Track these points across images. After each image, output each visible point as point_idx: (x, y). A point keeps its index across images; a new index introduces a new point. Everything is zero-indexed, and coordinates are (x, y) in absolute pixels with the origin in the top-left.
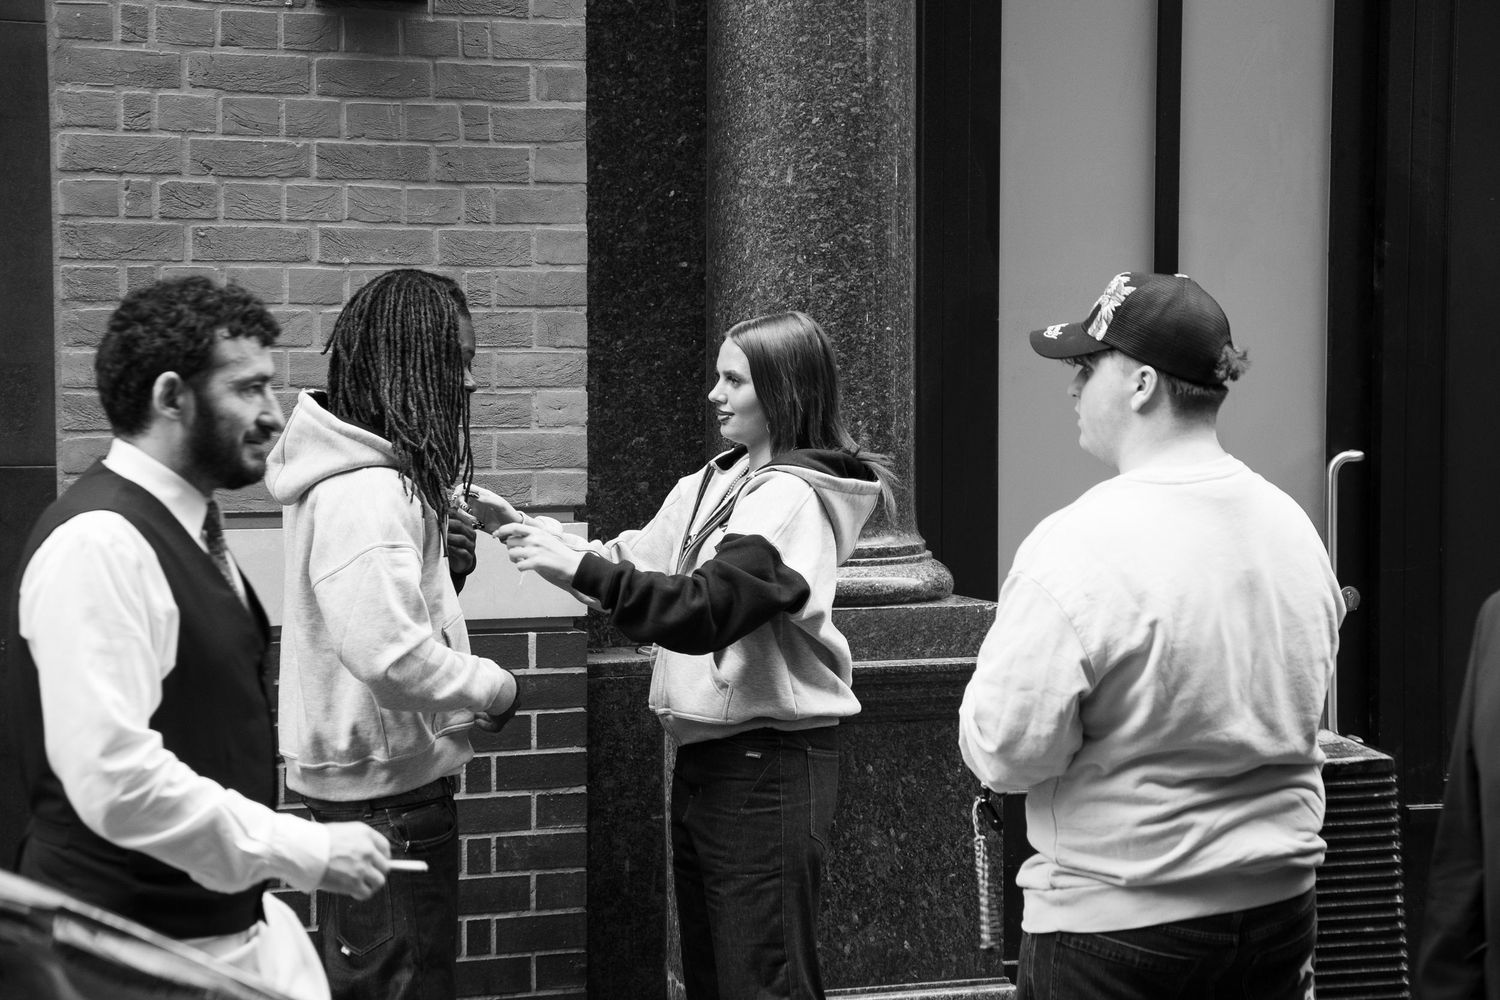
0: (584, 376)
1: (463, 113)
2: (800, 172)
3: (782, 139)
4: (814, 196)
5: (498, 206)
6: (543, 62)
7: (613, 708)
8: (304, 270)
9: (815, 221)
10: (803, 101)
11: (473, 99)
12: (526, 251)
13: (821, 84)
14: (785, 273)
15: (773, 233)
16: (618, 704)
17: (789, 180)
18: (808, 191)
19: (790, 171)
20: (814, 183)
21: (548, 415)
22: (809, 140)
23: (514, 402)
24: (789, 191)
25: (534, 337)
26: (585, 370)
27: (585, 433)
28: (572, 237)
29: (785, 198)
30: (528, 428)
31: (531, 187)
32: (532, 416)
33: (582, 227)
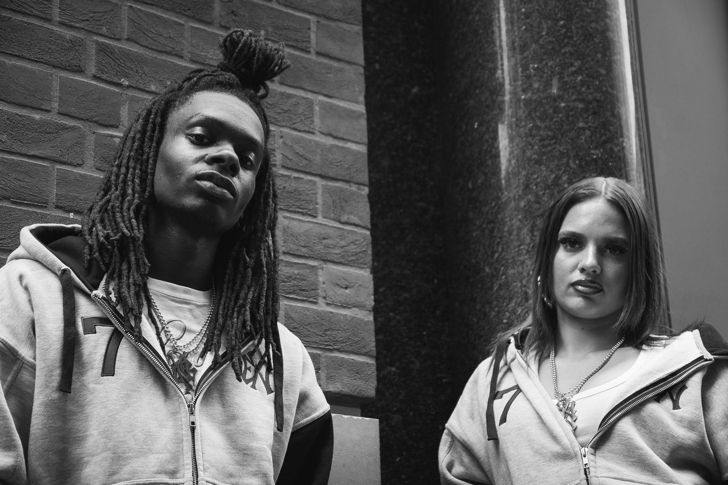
0: (369, 259)
2: (566, 83)
3: (545, 53)
4: (581, 106)
8: (77, 82)
9: (583, 129)
10: (563, 19)
12: (310, 118)
14: (558, 178)
15: (542, 140)
17: (555, 91)
18: (575, 100)
19: (555, 82)
20: (580, 93)
21: (335, 292)
22: (571, 54)
23: (301, 272)
24: (555, 101)
25: (319, 207)
26: (370, 252)
27: (371, 318)
28: (351, 115)
29: (551, 107)
30: (316, 303)
31: (313, 57)
32: (319, 291)
33: (361, 108)
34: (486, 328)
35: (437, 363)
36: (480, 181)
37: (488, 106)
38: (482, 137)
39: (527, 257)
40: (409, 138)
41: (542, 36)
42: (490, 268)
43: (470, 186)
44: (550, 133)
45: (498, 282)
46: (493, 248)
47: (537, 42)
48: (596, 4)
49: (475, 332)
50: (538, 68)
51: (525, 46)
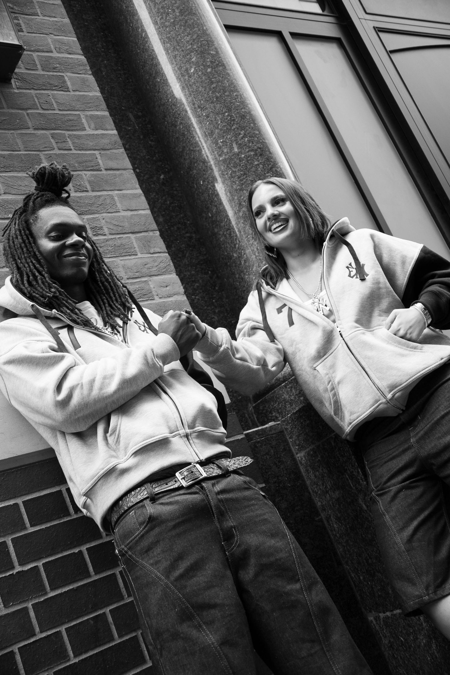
0: (172, 268)
1: (52, 137)
2: (240, 144)
3: (224, 133)
4: (252, 153)
5: (90, 182)
6: (86, 112)
7: (266, 458)
9: (258, 165)
10: (227, 112)
11: (55, 129)
12: (115, 204)
13: (232, 103)
15: (239, 178)
16: (268, 455)
17: (236, 150)
18: (248, 152)
19: (235, 145)
20: (249, 147)
21: (162, 291)
22: (238, 128)
23: (140, 286)
24: (238, 155)
25: (137, 249)
26: (172, 264)
27: (185, 298)
28: (135, 196)
29: (237, 159)
30: (154, 299)
31: (104, 172)
32: (153, 293)
33: (139, 191)
34: (246, 285)
35: (226, 314)
36: (214, 211)
37: (204, 170)
38: (207, 187)
39: (253, 240)
40: (168, 202)
41: (219, 124)
42: (236, 254)
43: (210, 215)
44: (241, 173)
45: (243, 259)
46: (234, 242)
47: (217, 128)
48: (240, 99)
49: (240, 290)
50: (223, 141)
51: (212, 132)
